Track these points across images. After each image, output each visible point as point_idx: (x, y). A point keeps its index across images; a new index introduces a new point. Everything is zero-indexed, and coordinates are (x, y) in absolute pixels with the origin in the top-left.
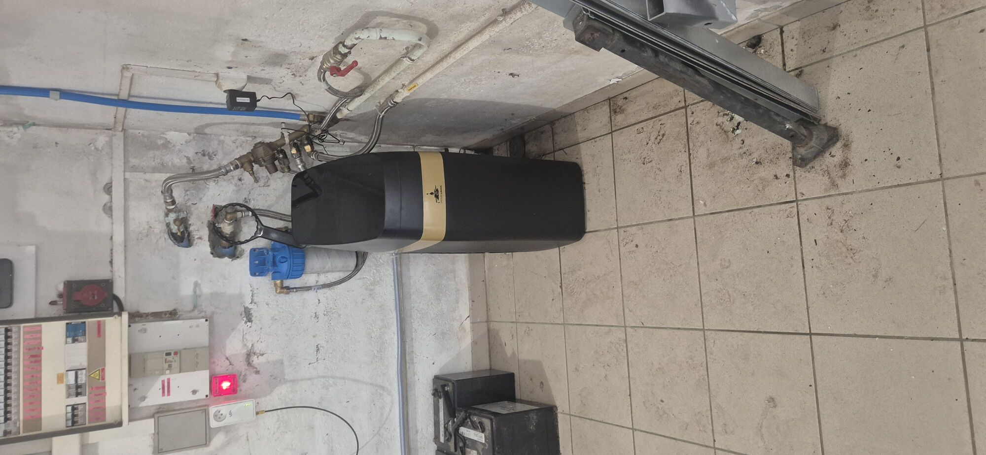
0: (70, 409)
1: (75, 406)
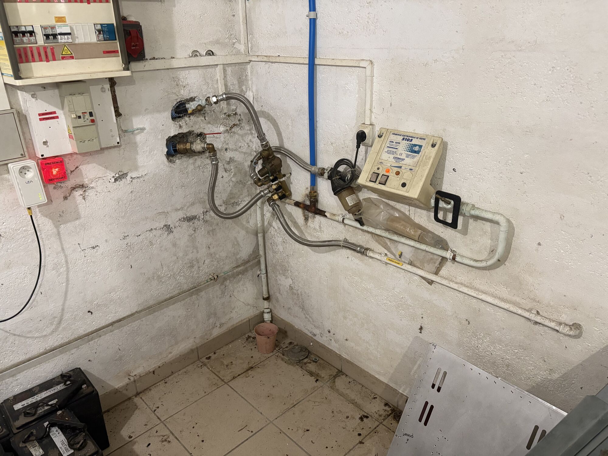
0: (30, 29)
1: (33, 34)
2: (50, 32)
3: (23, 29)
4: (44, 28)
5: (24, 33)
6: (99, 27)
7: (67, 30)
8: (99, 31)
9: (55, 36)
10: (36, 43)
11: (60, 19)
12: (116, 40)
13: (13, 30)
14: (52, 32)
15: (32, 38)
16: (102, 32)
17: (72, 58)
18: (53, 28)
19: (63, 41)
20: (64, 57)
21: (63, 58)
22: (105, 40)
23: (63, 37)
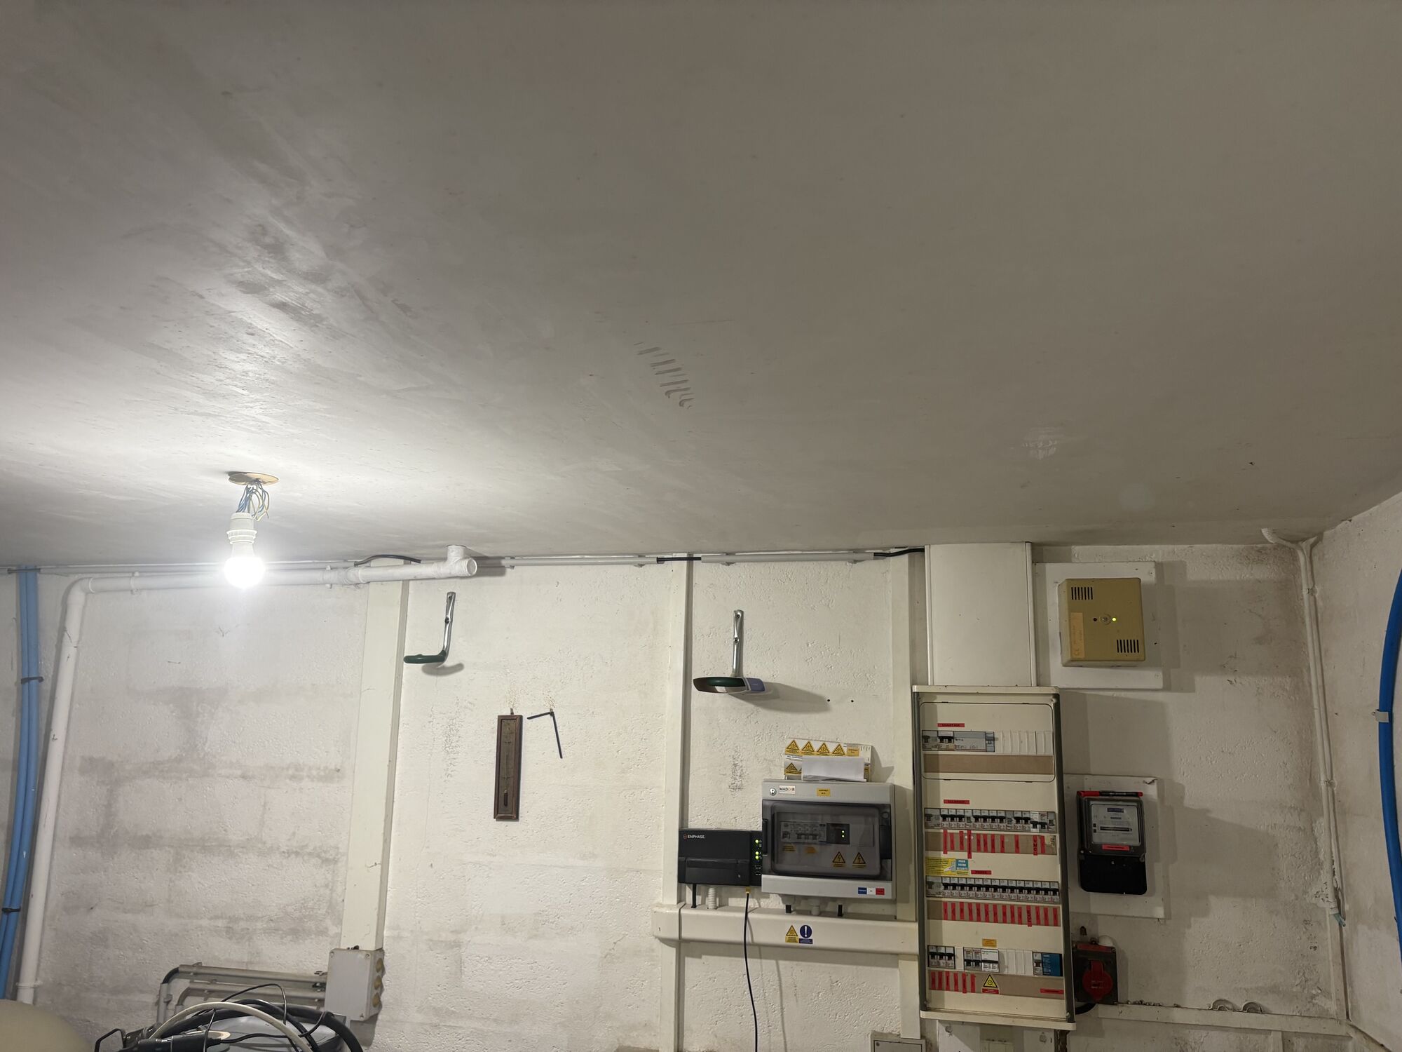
0: (950, 951)
1: (953, 958)
2: (972, 957)
3: (942, 950)
4: (966, 951)
5: (942, 955)
6: (1038, 957)
7: (994, 957)
8: (1037, 963)
9: (978, 963)
10: (955, 968)
11: (990, 943)
12: (1062, 975)
13: (931, 950)
14: (976, 957)
15: (951, 962)
16: (1041, 965)
17: (997, 992)
18: (978, 952)
19: (987, 970)
20: (986, 990)
21: (984, 991)
22: (1044, 975)
23: (987, 965)
